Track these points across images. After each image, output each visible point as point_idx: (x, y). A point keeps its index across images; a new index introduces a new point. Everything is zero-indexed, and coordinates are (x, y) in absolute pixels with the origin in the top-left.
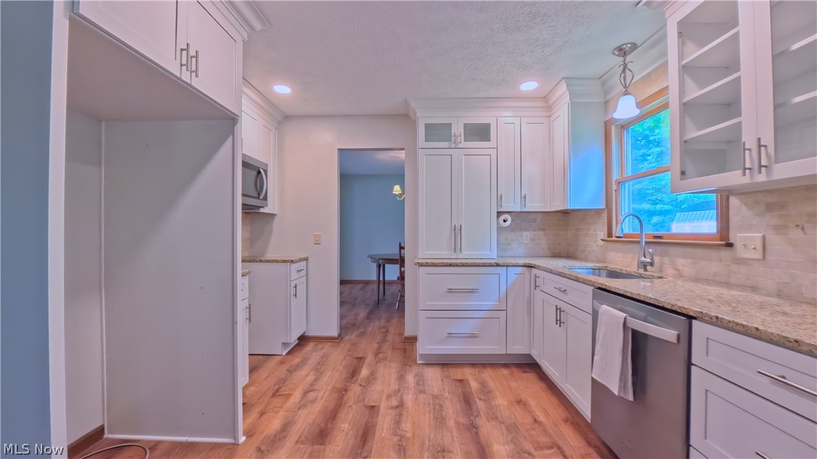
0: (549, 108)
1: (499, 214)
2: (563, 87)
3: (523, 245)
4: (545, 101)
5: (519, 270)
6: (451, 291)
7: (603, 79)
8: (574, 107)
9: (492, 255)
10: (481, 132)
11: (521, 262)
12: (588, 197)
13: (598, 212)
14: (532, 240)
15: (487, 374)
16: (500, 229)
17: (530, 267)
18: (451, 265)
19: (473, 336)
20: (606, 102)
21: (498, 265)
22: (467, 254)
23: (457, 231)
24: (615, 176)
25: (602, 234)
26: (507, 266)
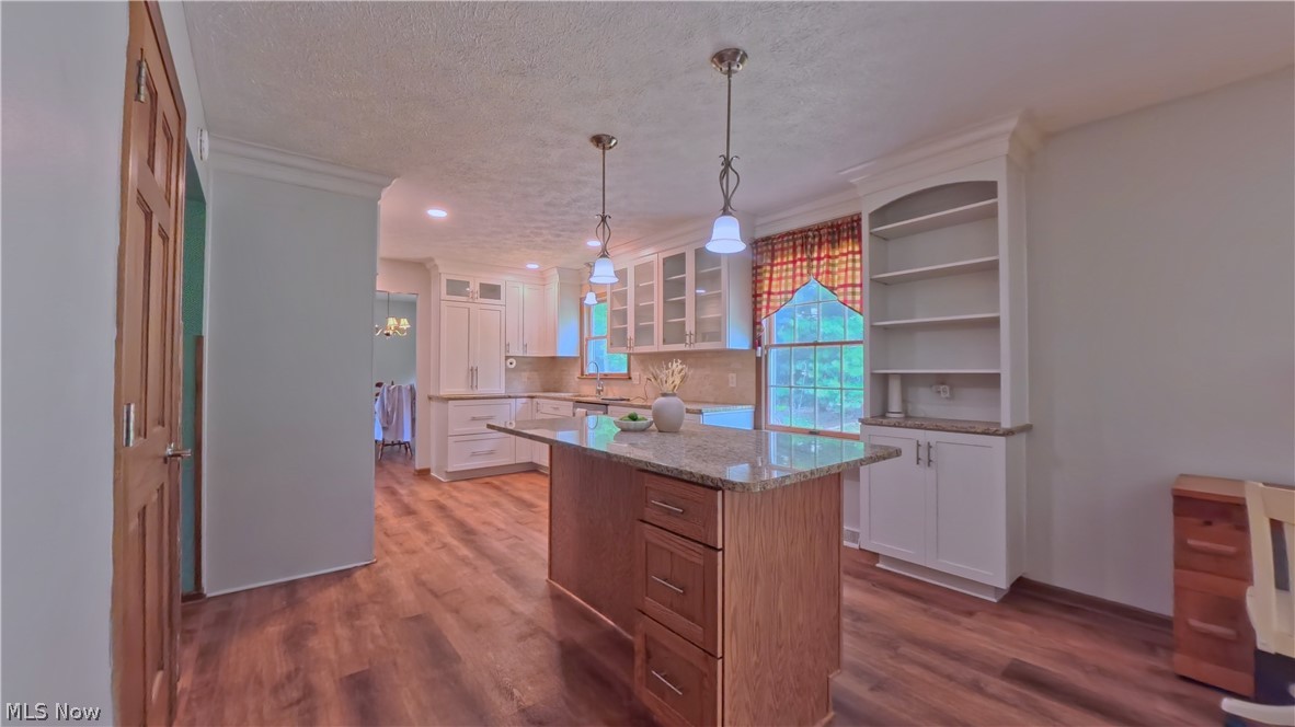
0: (544, 279)
1: (507, 358)
2: (555, 271)
3: (521, 385)
4: (542, 277)
5: (524, 400)
6: (474, 419)
7: (579, 271)
8: (561, 284)
9: (502, 392)
10: (491, 291)
11: (526, 395)
12: (566, 348)
13: (575, 358)
14: (529, 378)
15: (503, 478)
16: (507, 370)
17: (532, 397)
18: (474, 398)
19: (491, 453)
20: (581, 285)
21: (510, 397)
22: (481, 390)
23: (473, 372)
24: (586, 335)
25: (578, 374)
26: (516, 397)
